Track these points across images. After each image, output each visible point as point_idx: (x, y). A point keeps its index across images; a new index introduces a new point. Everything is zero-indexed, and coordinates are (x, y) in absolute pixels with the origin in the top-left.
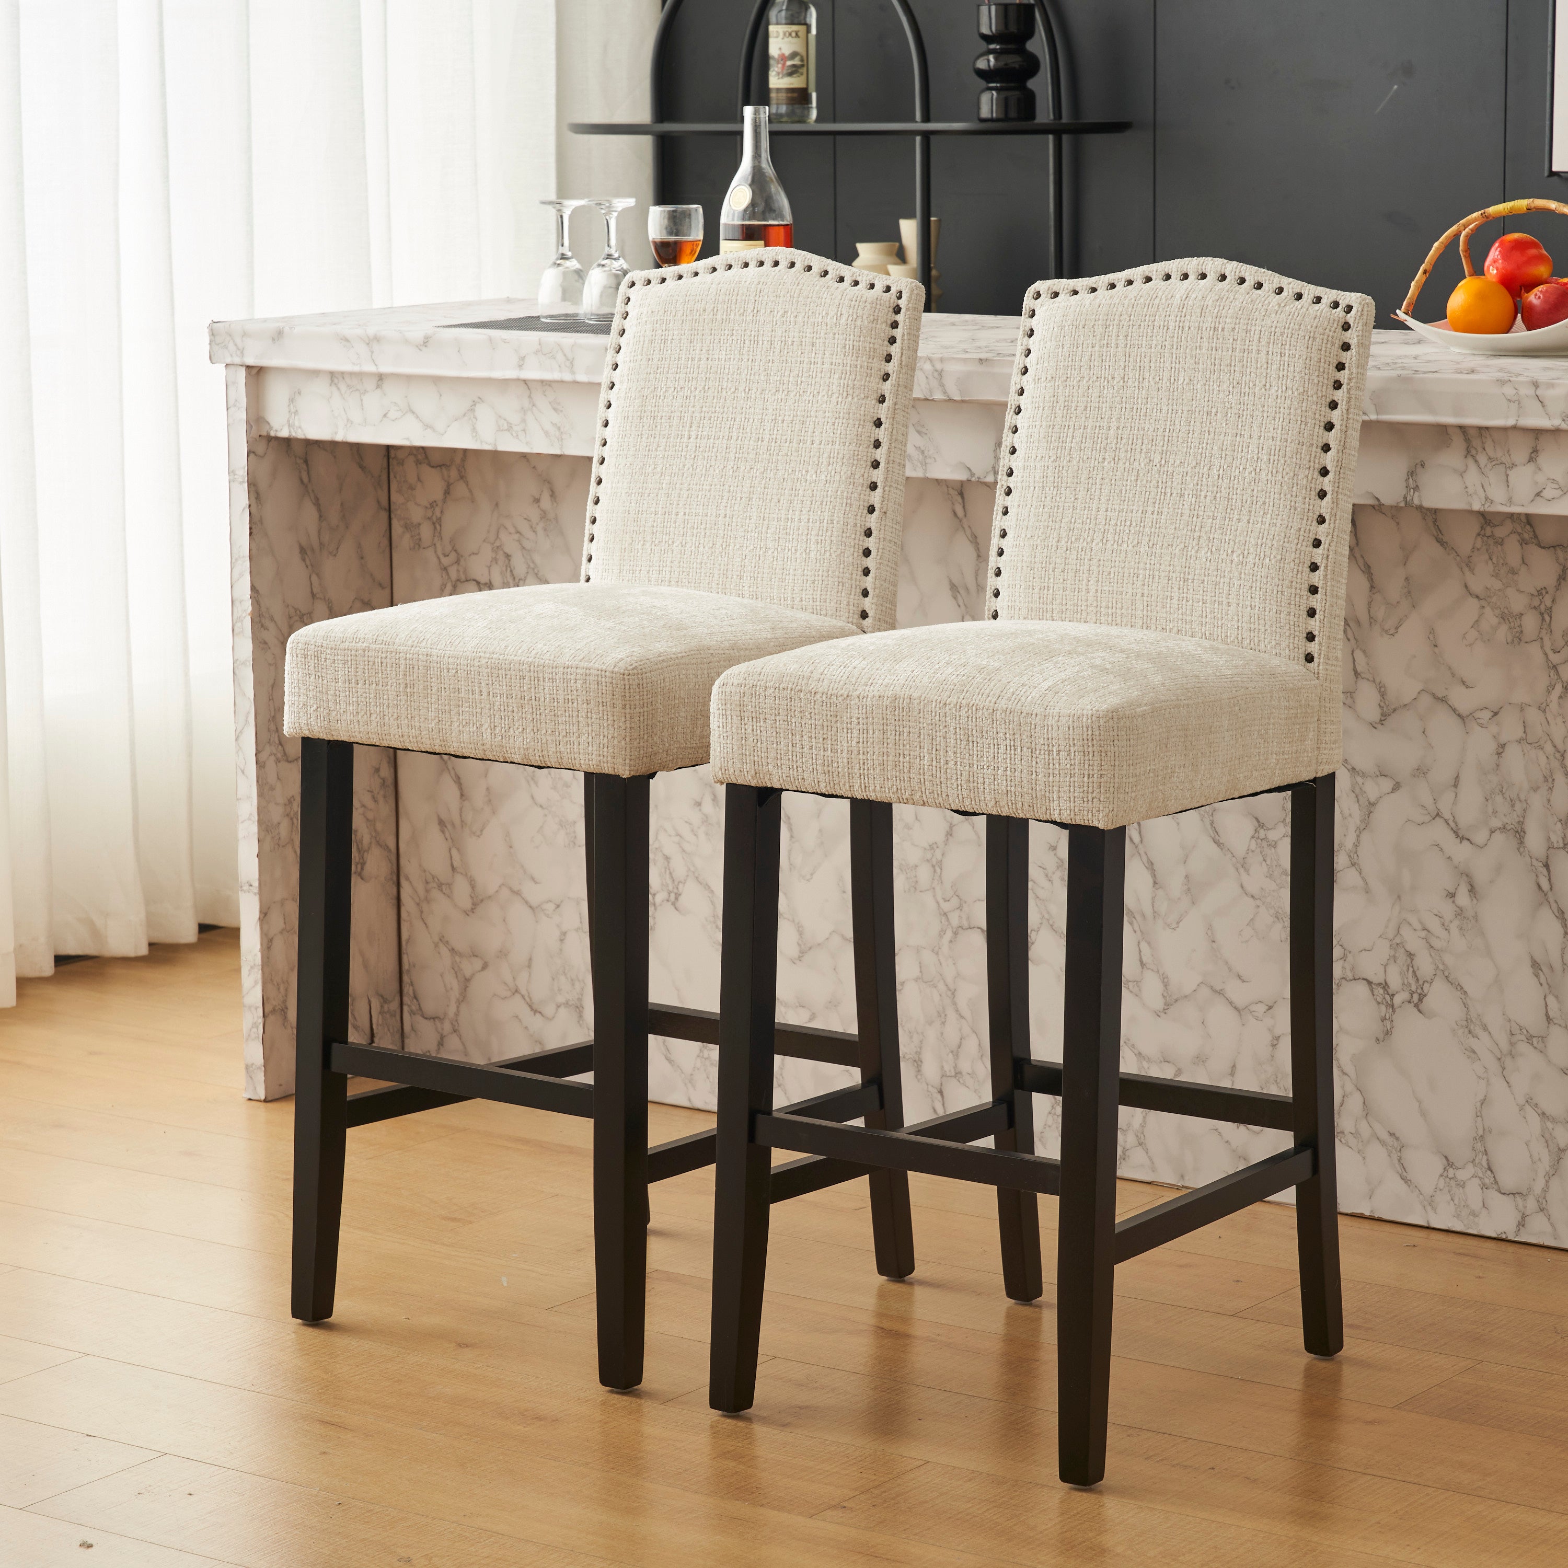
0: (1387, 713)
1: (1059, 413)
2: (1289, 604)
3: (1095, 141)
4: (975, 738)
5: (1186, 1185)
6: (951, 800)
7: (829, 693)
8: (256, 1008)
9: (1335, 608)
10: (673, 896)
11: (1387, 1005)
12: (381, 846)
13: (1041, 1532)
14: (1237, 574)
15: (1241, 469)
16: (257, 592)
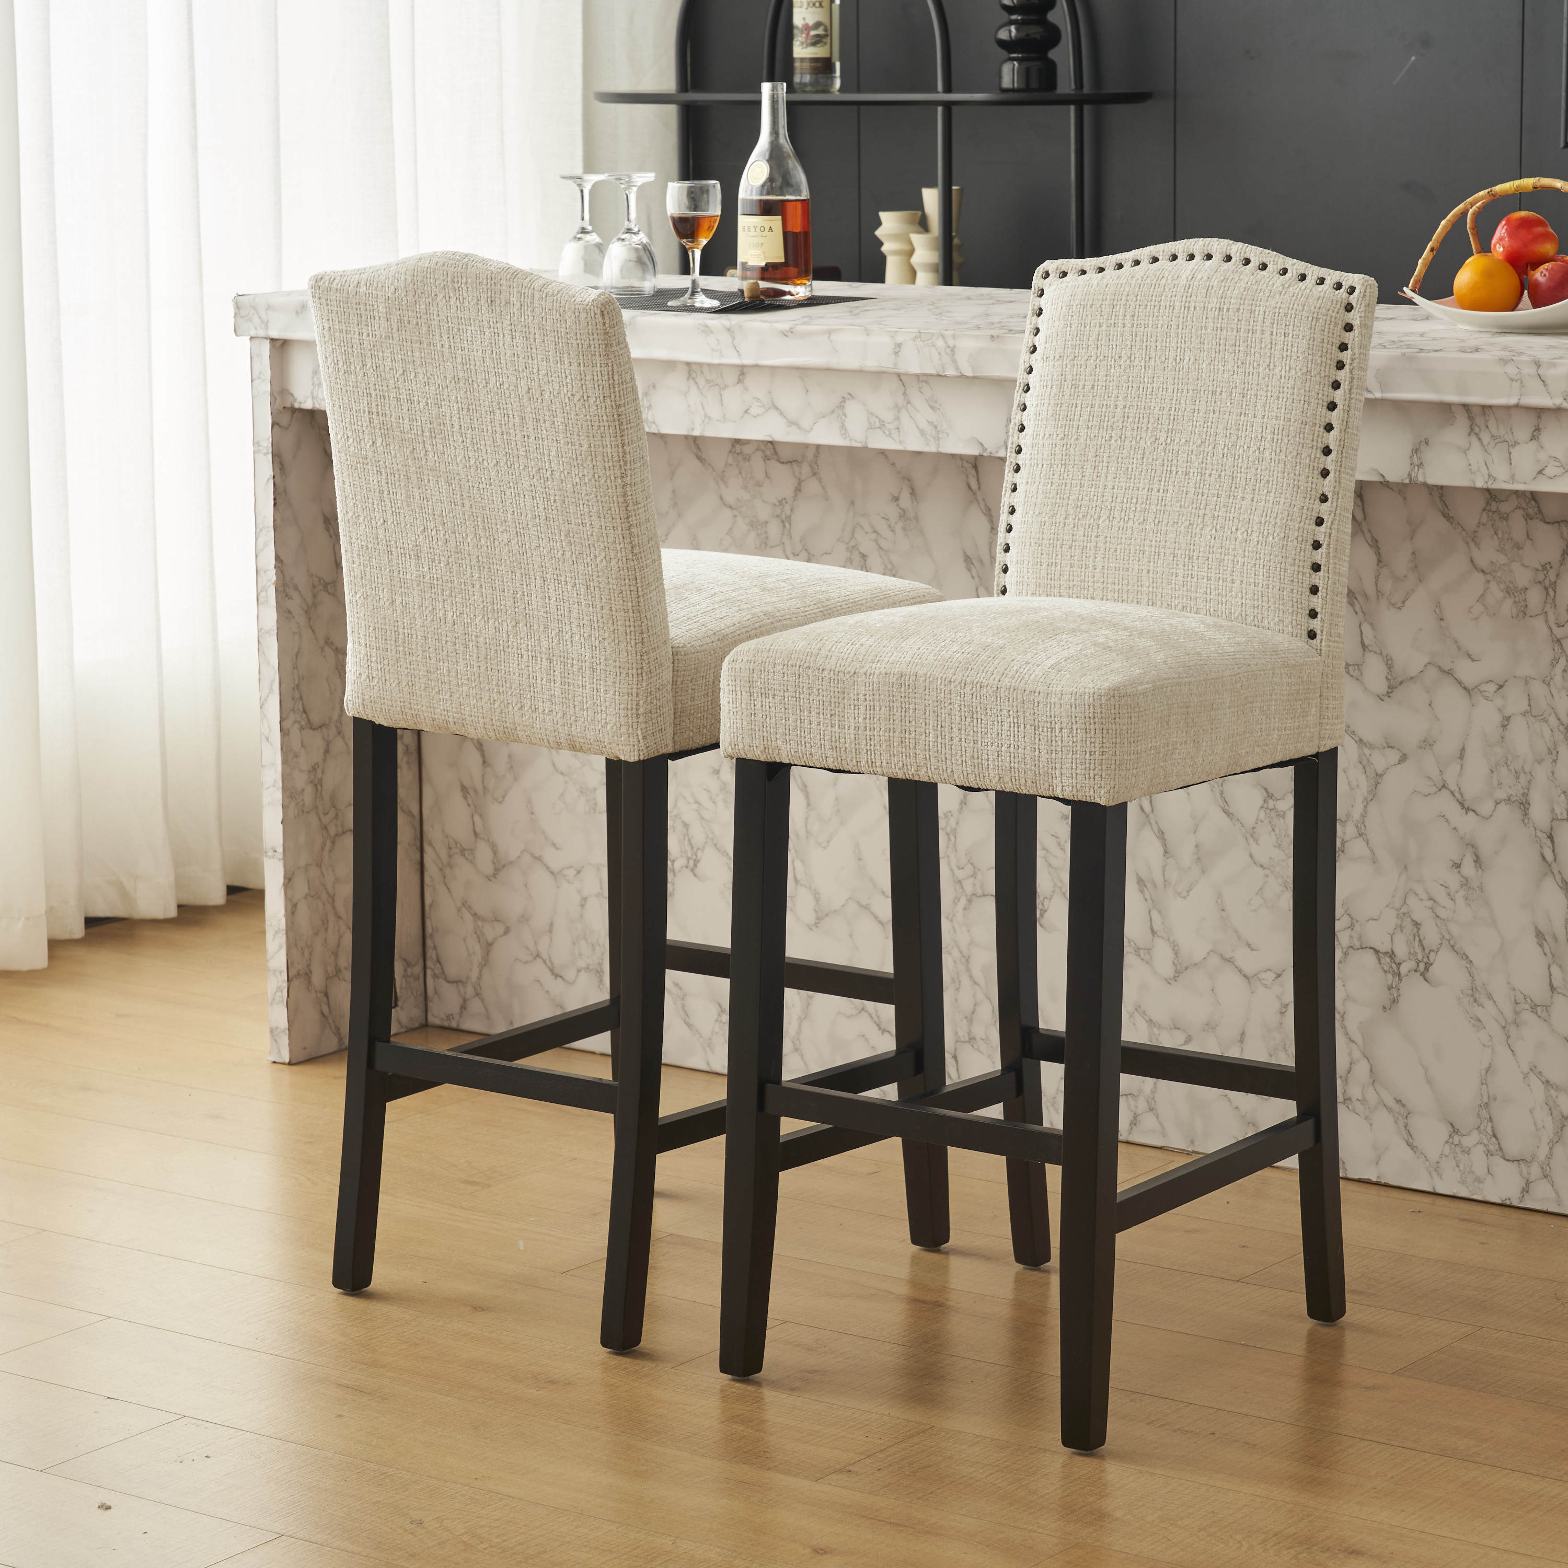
0: (1394, 685)
1: (1067, 392)
2: (1292, 581)
3: (1116, 112)
4: (979, 715)
5: (1196, 1150)
6: (956, 776)
7: (837, 670)
8: (281, 972)
9: (1337, 585)
10: (691, 862)
11: (1394, 974)
12: (404, 811)
13: (1042, 1497)
14: (1241, 551)
15: (1245, 447)
16: (282, 561)
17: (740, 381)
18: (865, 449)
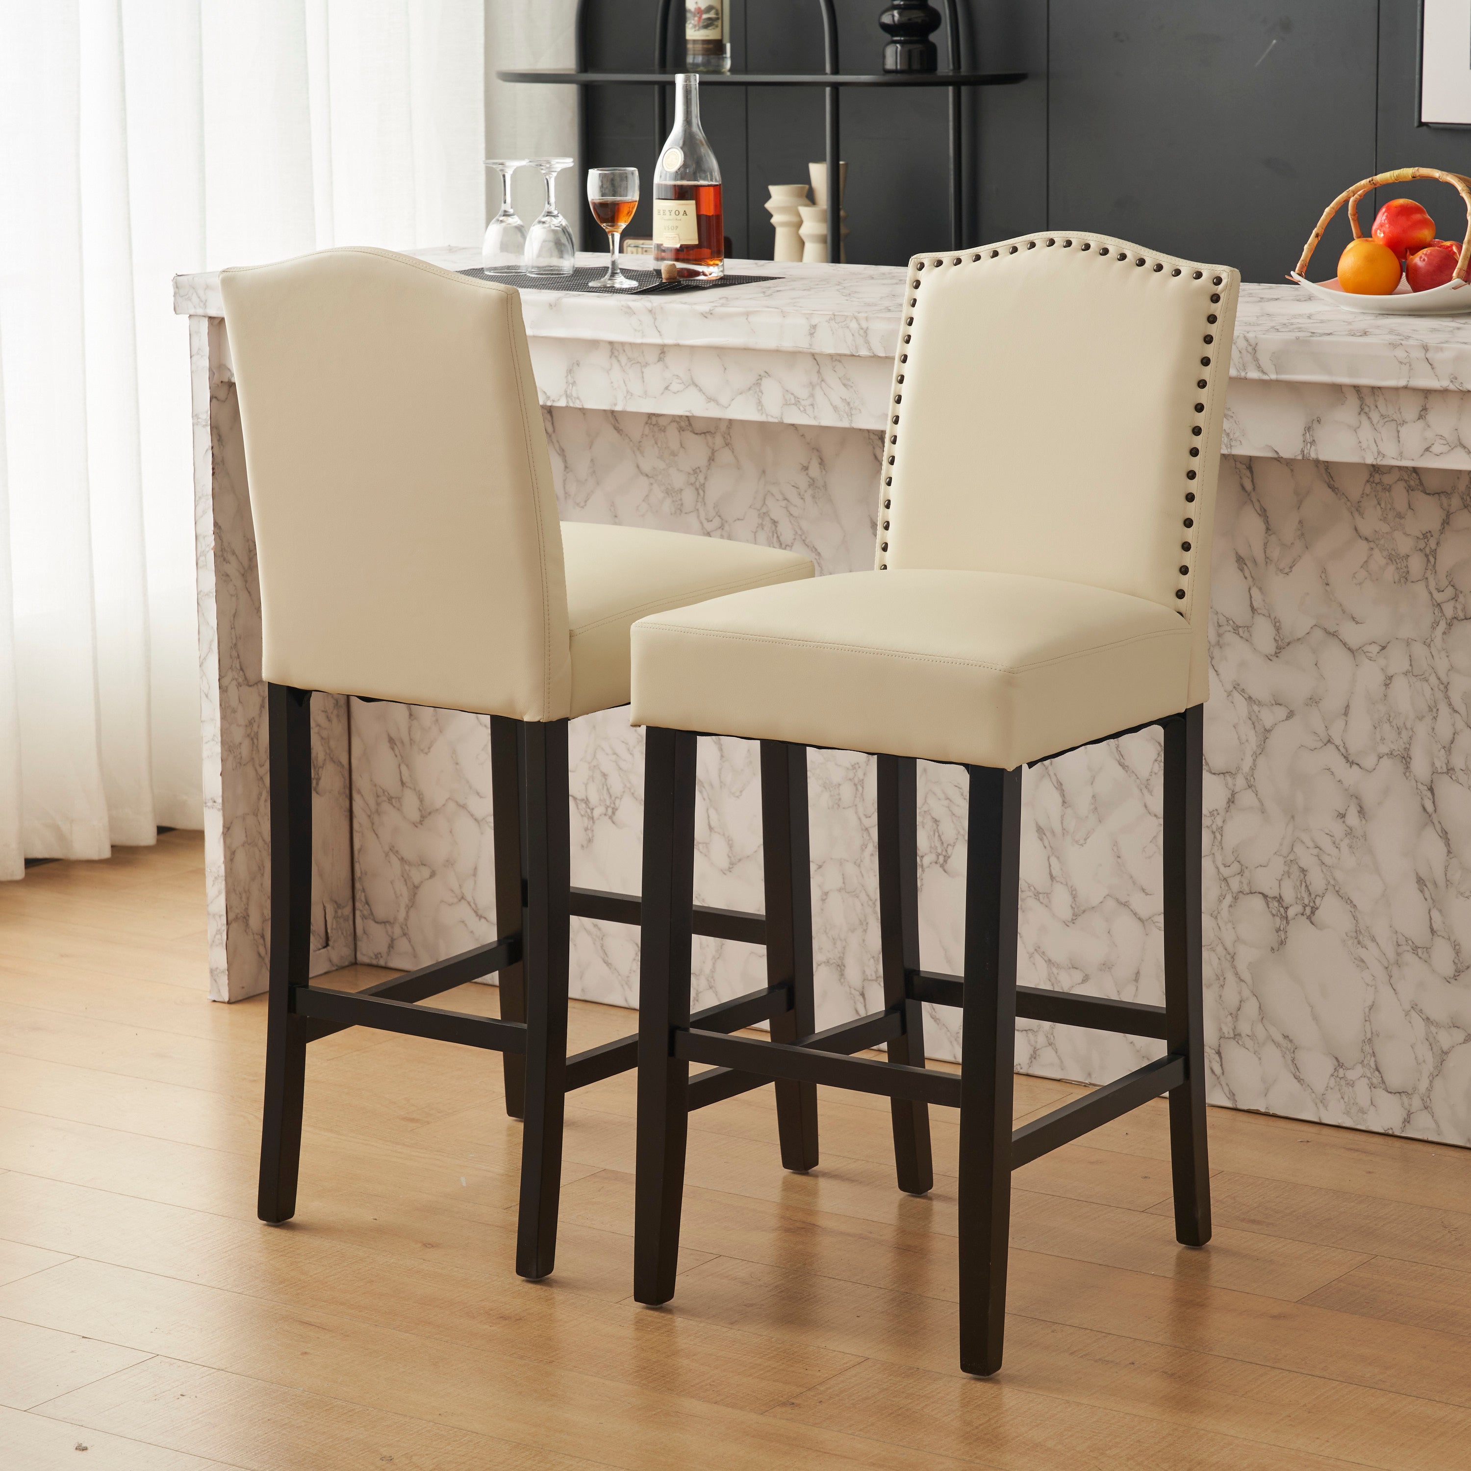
0: (1282, 646)
3: (991, 92)
5: (1093, 1082)
8: (220, 916)
10: (610, 810)
11: (1282, 917)
12: (334, 762)
16: (220, 528)
17: (660, 359)
18: (781, 423)
